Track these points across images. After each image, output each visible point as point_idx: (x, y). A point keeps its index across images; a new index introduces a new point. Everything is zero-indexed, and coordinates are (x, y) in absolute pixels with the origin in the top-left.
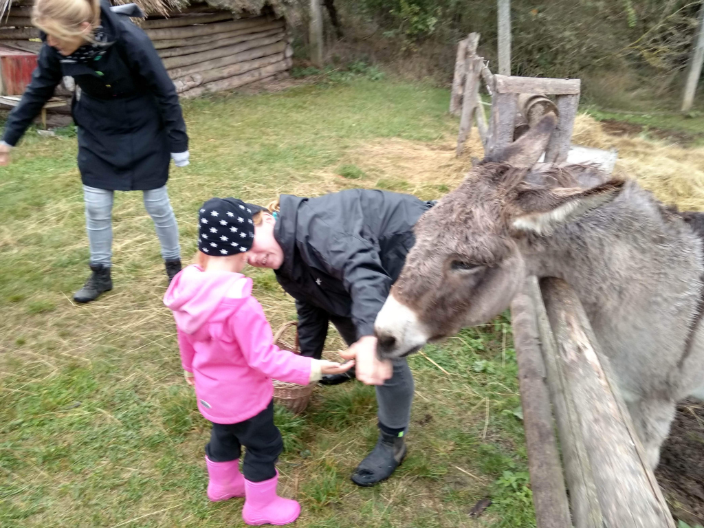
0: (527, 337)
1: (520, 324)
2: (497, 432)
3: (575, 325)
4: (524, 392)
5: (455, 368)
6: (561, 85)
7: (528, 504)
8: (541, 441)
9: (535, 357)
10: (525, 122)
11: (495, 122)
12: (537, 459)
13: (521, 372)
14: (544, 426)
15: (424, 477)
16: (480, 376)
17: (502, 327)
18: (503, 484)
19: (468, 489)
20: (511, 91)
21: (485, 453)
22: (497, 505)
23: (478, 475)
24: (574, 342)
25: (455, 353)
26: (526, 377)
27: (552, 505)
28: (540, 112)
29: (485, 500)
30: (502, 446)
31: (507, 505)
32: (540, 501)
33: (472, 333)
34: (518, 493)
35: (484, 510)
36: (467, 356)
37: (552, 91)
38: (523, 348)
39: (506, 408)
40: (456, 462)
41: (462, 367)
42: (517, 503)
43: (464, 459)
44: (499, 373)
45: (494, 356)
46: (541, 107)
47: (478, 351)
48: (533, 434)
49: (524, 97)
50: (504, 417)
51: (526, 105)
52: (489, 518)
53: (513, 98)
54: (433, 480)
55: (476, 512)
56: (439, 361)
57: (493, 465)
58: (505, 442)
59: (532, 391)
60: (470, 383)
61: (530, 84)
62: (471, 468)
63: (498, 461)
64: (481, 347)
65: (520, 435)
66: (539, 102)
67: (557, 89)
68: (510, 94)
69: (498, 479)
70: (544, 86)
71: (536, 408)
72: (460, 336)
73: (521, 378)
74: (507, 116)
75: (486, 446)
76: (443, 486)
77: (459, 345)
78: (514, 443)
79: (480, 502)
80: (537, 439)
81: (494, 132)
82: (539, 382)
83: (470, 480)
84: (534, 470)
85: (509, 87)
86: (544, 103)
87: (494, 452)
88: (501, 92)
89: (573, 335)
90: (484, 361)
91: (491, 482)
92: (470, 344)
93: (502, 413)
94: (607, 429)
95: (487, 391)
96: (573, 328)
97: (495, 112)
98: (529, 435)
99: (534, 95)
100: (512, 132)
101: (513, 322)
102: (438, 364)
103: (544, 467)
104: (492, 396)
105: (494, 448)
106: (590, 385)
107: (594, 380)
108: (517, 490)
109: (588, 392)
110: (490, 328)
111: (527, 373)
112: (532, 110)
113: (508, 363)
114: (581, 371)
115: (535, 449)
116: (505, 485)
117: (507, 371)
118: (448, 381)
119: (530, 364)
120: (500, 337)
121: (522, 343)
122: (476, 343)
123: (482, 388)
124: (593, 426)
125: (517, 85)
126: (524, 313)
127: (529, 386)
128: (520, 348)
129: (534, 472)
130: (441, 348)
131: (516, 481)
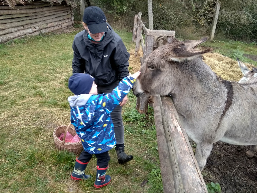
0: (159, 121)
1: (158, 116)
2: (150, 156)
3: (174, 118)
4: (158, 141)
5: (135, 133)
6: (168, 33)
7: (161, 180)
8: (164, 158)
9: (162, 128)
10: (157, 46)
11: (146, 46)
12: (163, 165)
13: (157, 134)
14: (165, 152)
15: (125, 174)
16: (144, 135)
17: (151, 117)
19: (140, 177)
20: (152, 35)
21: (146, 163)
22: (150, 182)
23: (143, 172)
24: (174, 124)
25: (135, 128)
26: (159, 135)
27: (168, 181)
28: (161, 42)
29: (146, 180)
30: (152, 160)
31: (154, 181)
32: (164, 180)
33: (141, 120)
34: (157, 177)
35: (146, 184)
36: (139, 129)
37: (165, 35)
38: (158, 126)
39: (153, 146)
40: (136, 167)
41: (138, 132)
42: (157, 181)
43: (139, 166)
44: (150, 134)
45: (149, 128)
46: (162, 41)
47: (143, 126)
48: (162, 156)
49: (156, 37)
50: (152, 150)
51: (157, 40)
52: (147, 187)
53: (152, 37)
54: (128, 175)
55: (143, 185)
56: (130, 131)
57: (149, 167)
58: (153, 159)
59: (161, 140)
60: (140, 138)
61: (158, 32)
62: (141, 169)
63: (150, 166)
64: (144, 125)
65: (158, 156)
66: (161, 39)
69: (150, 172)
70: (163, 33)
71: (162, 147)
72: (137, 121)
73: (157, 136)
74: (151, 43)
75: (146, 161)
76: (131, 177)
77: (137, 125)
78: (156, 159)
79: (144, 181)
80: (163, 157)
81: (146, 49)
82: (163, 137)
83: (140, 174)
84: (162, 168)
85: (151, 33)
86: (163, 39)
87: (149, 163)
88: (148, 35)
89: (173, 122)
90: (145, 130)
91: (148, 174)
92: (141, 124)
93: (152, 148)
94: (184, 156)
95: (146, 140)
96: (173, 119)
97: (146, 42)
98: (160, 156)
99: (159, 36)
100: (152, 49)
101: (155, 116)
102: (129, 132)
103: (165, 167)
104: (148, 142)
105: (149, 161)
106: (179, 140)
107: (180, 138)
108: (157, 176)
109: (178, 142)
110: (147, 118)
111: (159, 134)
112: (159, 41)
113: (154, 130)
114: (176, 135)
115: (162, 161)
116: (153, 174)
117: (153, 133)
118: (133, 138)
119: (160, 131)
120: (151, 121)
121: (158, 123)
122: (143, 123)
123: (145, 140)
124: (180, 155)
125: (153, 33)
126: (158, 113)
127: (160, 139)
128: (157, 125)
129: (162, 169)
130: (131, 126)
131: (157, 172)
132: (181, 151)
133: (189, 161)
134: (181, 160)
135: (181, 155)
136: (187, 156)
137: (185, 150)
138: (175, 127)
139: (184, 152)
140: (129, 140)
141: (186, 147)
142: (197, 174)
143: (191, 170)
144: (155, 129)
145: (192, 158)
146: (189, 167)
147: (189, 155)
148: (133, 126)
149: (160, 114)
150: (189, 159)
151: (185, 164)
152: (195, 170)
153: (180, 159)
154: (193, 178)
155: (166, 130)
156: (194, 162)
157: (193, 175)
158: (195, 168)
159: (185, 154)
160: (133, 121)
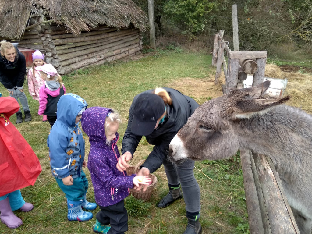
0: (247, 164)
1: (245, 158)
2: (235, 207)
4: (246, 188)
5: (216, 178)
6: (258, 54)
8: (253, 210)
9: (251, 173)
10: (243, 70)
11: (230, 71)
12: (252, 218)
13: (245, 180)
14: (255, 203)
16: (227, 182)
17: (237, 159)
18: (238, 229)
20: (236, 57)
21: (230, 216)
23: (227, 226)
24: (263, 166)
25: (216, 171)
26: (247, 182)
28: (249, 66)
30: (238, 213)
33: (223, 162)
36: (222, 173)
37: (254, 57)
38: (246, 169)
39: (239, 196)
41: (219, 177)
44: (236, 180)
45: (234, 173)
46: (249, 64)
47: (226, 170)
48: (250, 207)
49: (242, 59)
50: (239, 200)
51: (243, 63)
53: (237, 60)
54: (207, 228)
56: (209, 175)
57: (234, 221)
58: (239, 211)
59: (249, 188)
60: (223, 185)
61: (244, 54)
62: (224, 223)
63: (236, 219)
64: (228, 169)
65: (246, 208)
66: (248, 62)
67: (256, 56)
68: (235, 59)
69: (236, 227)
70: (251, 55)
72: (218, 164)
73: (245, 182)
74: (235, 68)
75: (231, 213)
77: (218, 168)
78: (243, 211)
82: (253, 184)
83: (223, 228)
85: (235, 56)
86: (251, 62)
87: (234, 216)
88: (231, 58)
89: (263, 163)
90: (229, 175)
91: (233, 229)
92: (223, 167)
93: (238, 198)
94: (276, 203)
95: (230, 188)
96: (263, 160)
97: (230, 67)
98: (248, 207)
99: (246, 58)
100: (237, 75)
101: (241, 157)
102: (208, 177)
103: (255, 221)
104: (233, 191)
105: (234, 214)
106: (269, 184)
107: (271, 183)
108: (244, 232)
109: (268, 188)
110: (232, 160)
111: (247, 180)
112: (246, 65)
113: (240, 175)
114: (266, 178)
115: (251, 213)
116: (239, 230)
117: (240, 179)
118: (213, 184)
119: (248, 176)
120: (236, 164)
121: (245, 166)
122: (225, 167)
123: (228, 187)
124: (270, 202)
125: (239, 55)
126: (245, 153)
127: (248, 186)
128: (244, 169)
129: (251, 223)
130: (210, 169)
131: (244, 228)
132: (271, 198)
133: (281, 209)
134: (272, 208)
135: (272, 203)
136: (279, 203)
137: (276, 196)
138: (265, 169)
139: (276, 199)
140: (208, 186)
141: (278, 193)
142: (291, 224)
143: (284, 220)
144: (241, 173)
145: (285, 206)
146: (280, 216)
147: (282, 203)
148: (213, 170)
149: (248, 155)
150: (282, 207)
151: (276, 212)
152: (289, 220)
153: (270, 206)
154: (285, 228)
155: (255, 175)
156: (287, 211)
157: (285, 226)
158: (289, 218)
159: (276, 201)
160: (213, 163)
